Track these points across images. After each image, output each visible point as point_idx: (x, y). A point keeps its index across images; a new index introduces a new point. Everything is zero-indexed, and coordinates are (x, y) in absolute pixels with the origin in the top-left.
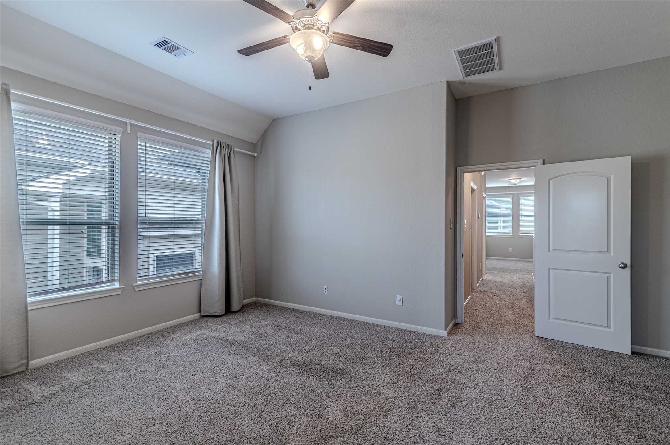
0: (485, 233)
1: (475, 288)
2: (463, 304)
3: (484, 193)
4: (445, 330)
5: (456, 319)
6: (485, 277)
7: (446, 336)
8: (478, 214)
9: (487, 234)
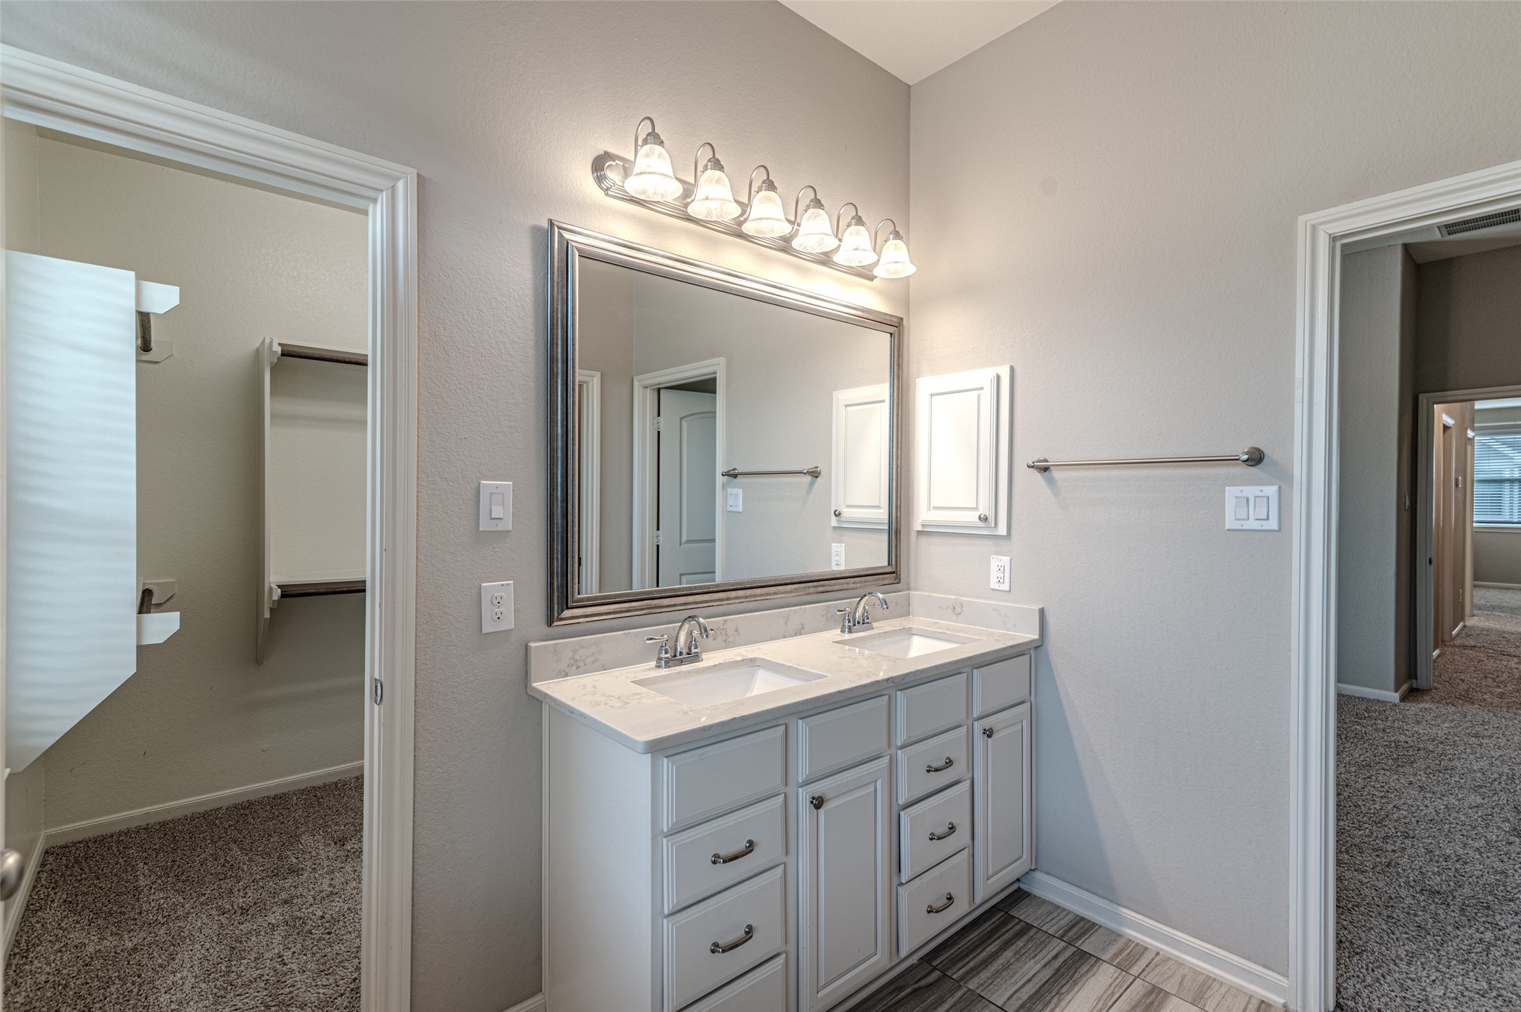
0: (1472, 522)
1: (1447, 638)
2: (1431, 655)
3: (1470, 429)
4: (1396, 691)
5: (1414, 681)
6: (1470, 622)
7: (1398, 701)
8: (1457, 480)
9: (1475, 525)
